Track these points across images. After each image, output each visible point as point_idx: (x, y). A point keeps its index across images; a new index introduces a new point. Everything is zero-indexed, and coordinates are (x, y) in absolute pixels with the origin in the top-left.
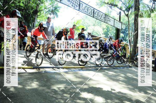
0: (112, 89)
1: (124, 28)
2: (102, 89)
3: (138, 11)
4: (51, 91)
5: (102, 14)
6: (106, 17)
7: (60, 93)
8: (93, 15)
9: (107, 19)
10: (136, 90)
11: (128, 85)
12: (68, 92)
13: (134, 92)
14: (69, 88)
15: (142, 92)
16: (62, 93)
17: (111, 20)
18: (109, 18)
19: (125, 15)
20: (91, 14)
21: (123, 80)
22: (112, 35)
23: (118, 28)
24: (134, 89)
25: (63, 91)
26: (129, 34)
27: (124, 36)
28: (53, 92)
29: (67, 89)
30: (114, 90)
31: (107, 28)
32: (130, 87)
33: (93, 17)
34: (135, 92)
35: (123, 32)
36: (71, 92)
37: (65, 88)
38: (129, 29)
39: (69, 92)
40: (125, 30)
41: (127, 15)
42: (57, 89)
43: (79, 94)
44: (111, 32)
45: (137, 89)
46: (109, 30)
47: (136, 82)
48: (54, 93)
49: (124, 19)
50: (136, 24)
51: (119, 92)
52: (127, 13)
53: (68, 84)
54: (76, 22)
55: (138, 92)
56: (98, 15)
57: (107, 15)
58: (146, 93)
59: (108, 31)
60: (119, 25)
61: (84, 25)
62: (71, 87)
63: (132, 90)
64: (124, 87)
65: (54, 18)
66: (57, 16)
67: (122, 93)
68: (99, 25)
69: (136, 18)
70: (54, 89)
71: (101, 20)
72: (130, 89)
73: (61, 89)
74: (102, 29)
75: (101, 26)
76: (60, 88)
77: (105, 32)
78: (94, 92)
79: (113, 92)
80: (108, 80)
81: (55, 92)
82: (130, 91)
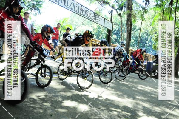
0: (98, 96)
1: (117, 29)
2: (88, 96)
3: (131, 11)
4: (28, 100)
5: (90, 12)
6: (95, 16)
7: (39, 102)
8: (80, 13)
9: (96, 18)
10: (124, 96)
11: (116, 92)
12: (48, 100)
13: (122, 98)
14: (51, 96)
15: (131, 98)
16: (42, 102)
17: (100, 20)
18: (98, 17)
19: (117, 14)
20: (77, 11)
21: (112, 86)
22: (104, 37)
23: (109, 28)
24: (122, 95)
25: (43, 100)
26: (121, 35)
27: (116, 38)
28: (30, 101)
29: (48, 97)
30: (101, 97)
31: (98, 28)
32: (119, 93)
33: (81, 15)
34: (124, 98)
35: (115, 33)
36: (52, 101)
37: (46, 96)
38: (121, 30)
39: (50, 101)
40: (118, 31)
41: (120, 15)
42: (35, 98)
43: (61, 102)
44: (102, 33)
45: (126, 95)
46: (101, 30)
47: (125, 87)
48: (32, 103)
49: (117, 19)
50: (128, 25)
51: (107, 99)
52: (119, 12)
53: (49, 92)
54: (62, 21)
55: (127, 99)
56: (86, 13)
57: (97, 14)
58: (134, 98)
59: (99, 32)
60: (110, 25)
61: (72, 24)
62: (53, 95)
63: (121, 97)
64: (112, 93)
65: (36, 14)
66: (40, 12)
67: (110, 100)
68: (89, 24)
69: (129, 19)
70: (33, 98)
71: (89, 19)
72: (118, 96)
73: (41, 97)
74: (93, 30)
75: (92, 26)
76: (39, 96)
77: (96, 33)
78: (79, 100)
79: (100, 98)
80: (95, 87)
81: (34, 101)
82: (118, 97)
